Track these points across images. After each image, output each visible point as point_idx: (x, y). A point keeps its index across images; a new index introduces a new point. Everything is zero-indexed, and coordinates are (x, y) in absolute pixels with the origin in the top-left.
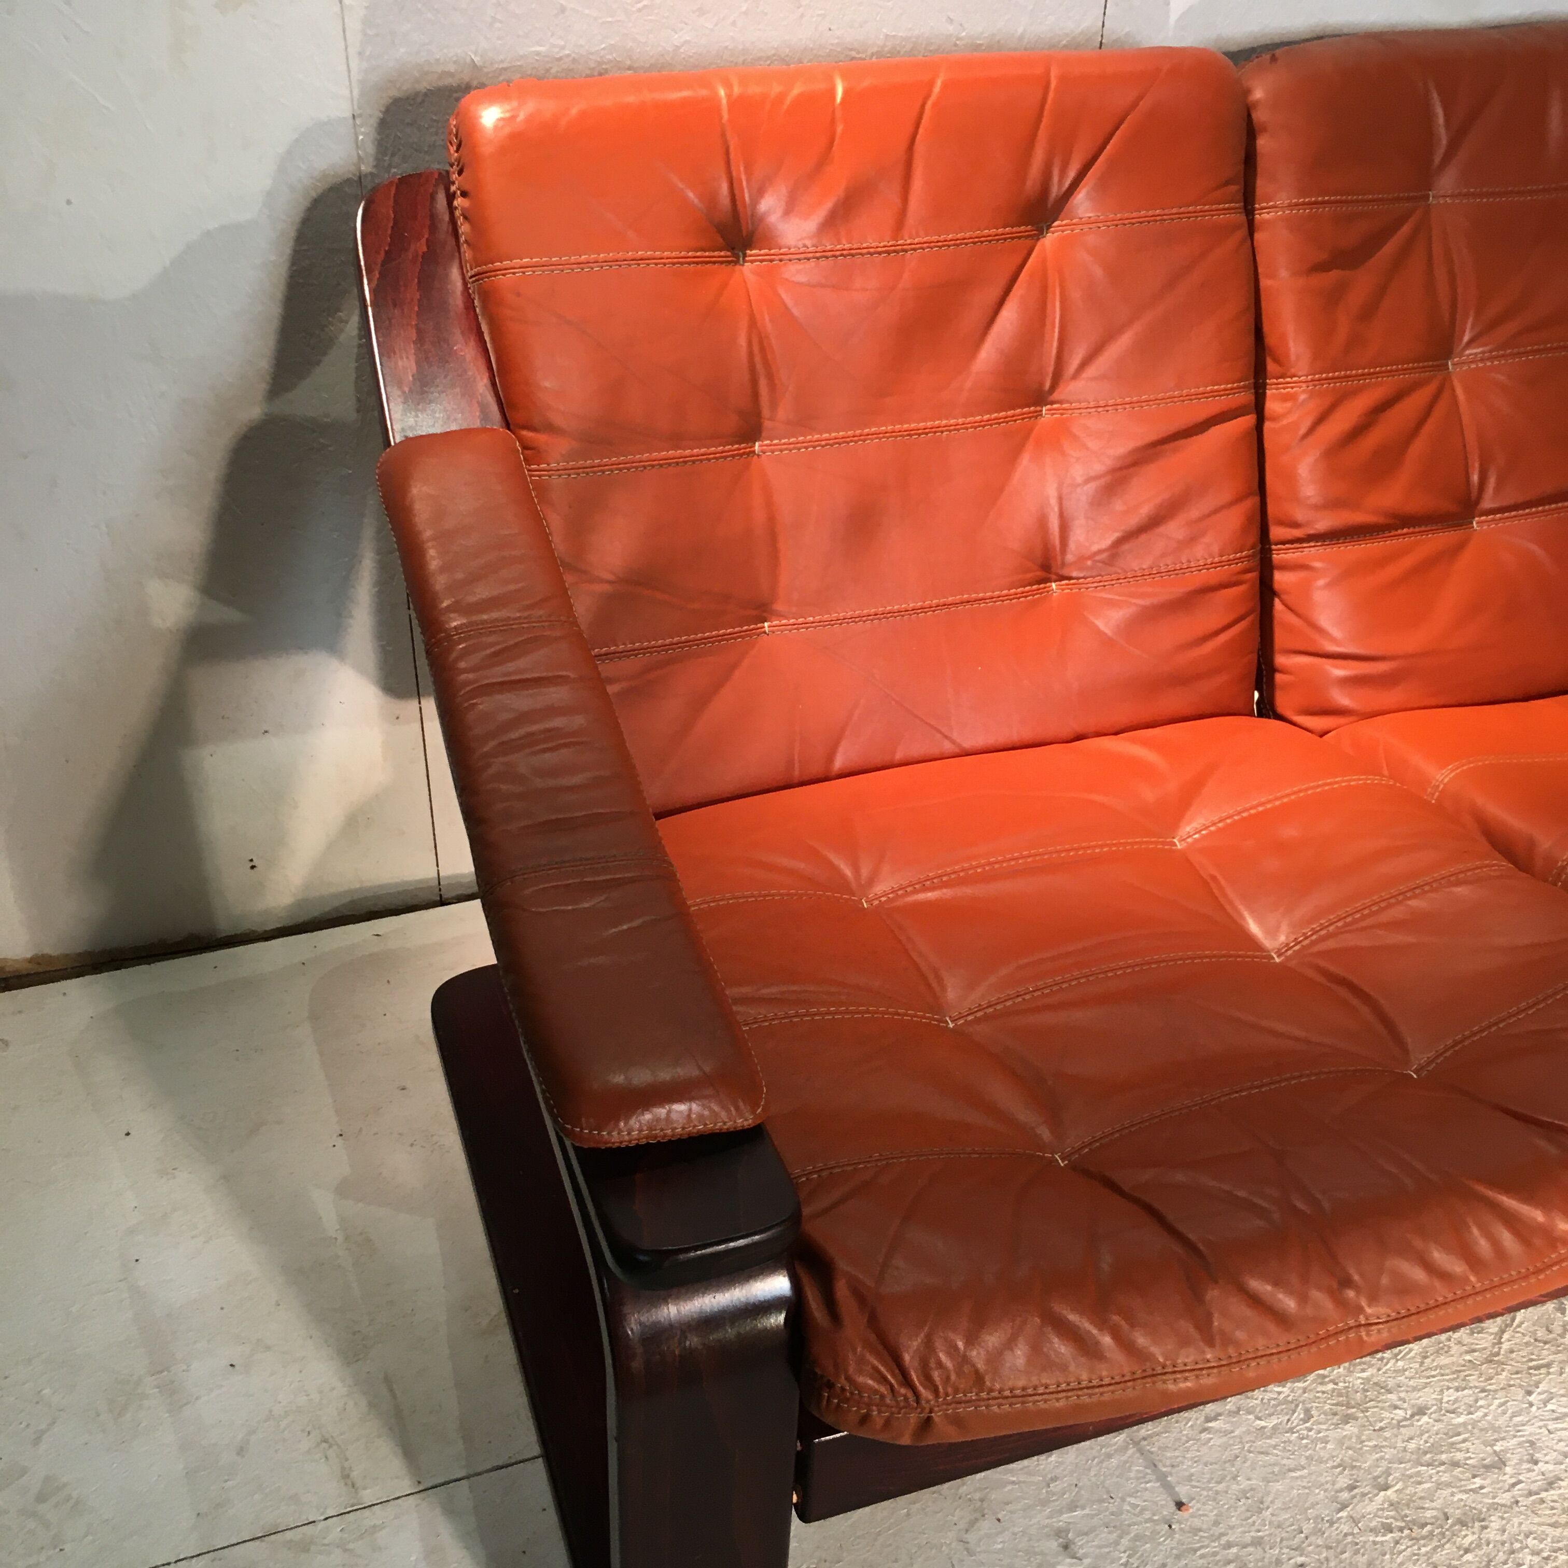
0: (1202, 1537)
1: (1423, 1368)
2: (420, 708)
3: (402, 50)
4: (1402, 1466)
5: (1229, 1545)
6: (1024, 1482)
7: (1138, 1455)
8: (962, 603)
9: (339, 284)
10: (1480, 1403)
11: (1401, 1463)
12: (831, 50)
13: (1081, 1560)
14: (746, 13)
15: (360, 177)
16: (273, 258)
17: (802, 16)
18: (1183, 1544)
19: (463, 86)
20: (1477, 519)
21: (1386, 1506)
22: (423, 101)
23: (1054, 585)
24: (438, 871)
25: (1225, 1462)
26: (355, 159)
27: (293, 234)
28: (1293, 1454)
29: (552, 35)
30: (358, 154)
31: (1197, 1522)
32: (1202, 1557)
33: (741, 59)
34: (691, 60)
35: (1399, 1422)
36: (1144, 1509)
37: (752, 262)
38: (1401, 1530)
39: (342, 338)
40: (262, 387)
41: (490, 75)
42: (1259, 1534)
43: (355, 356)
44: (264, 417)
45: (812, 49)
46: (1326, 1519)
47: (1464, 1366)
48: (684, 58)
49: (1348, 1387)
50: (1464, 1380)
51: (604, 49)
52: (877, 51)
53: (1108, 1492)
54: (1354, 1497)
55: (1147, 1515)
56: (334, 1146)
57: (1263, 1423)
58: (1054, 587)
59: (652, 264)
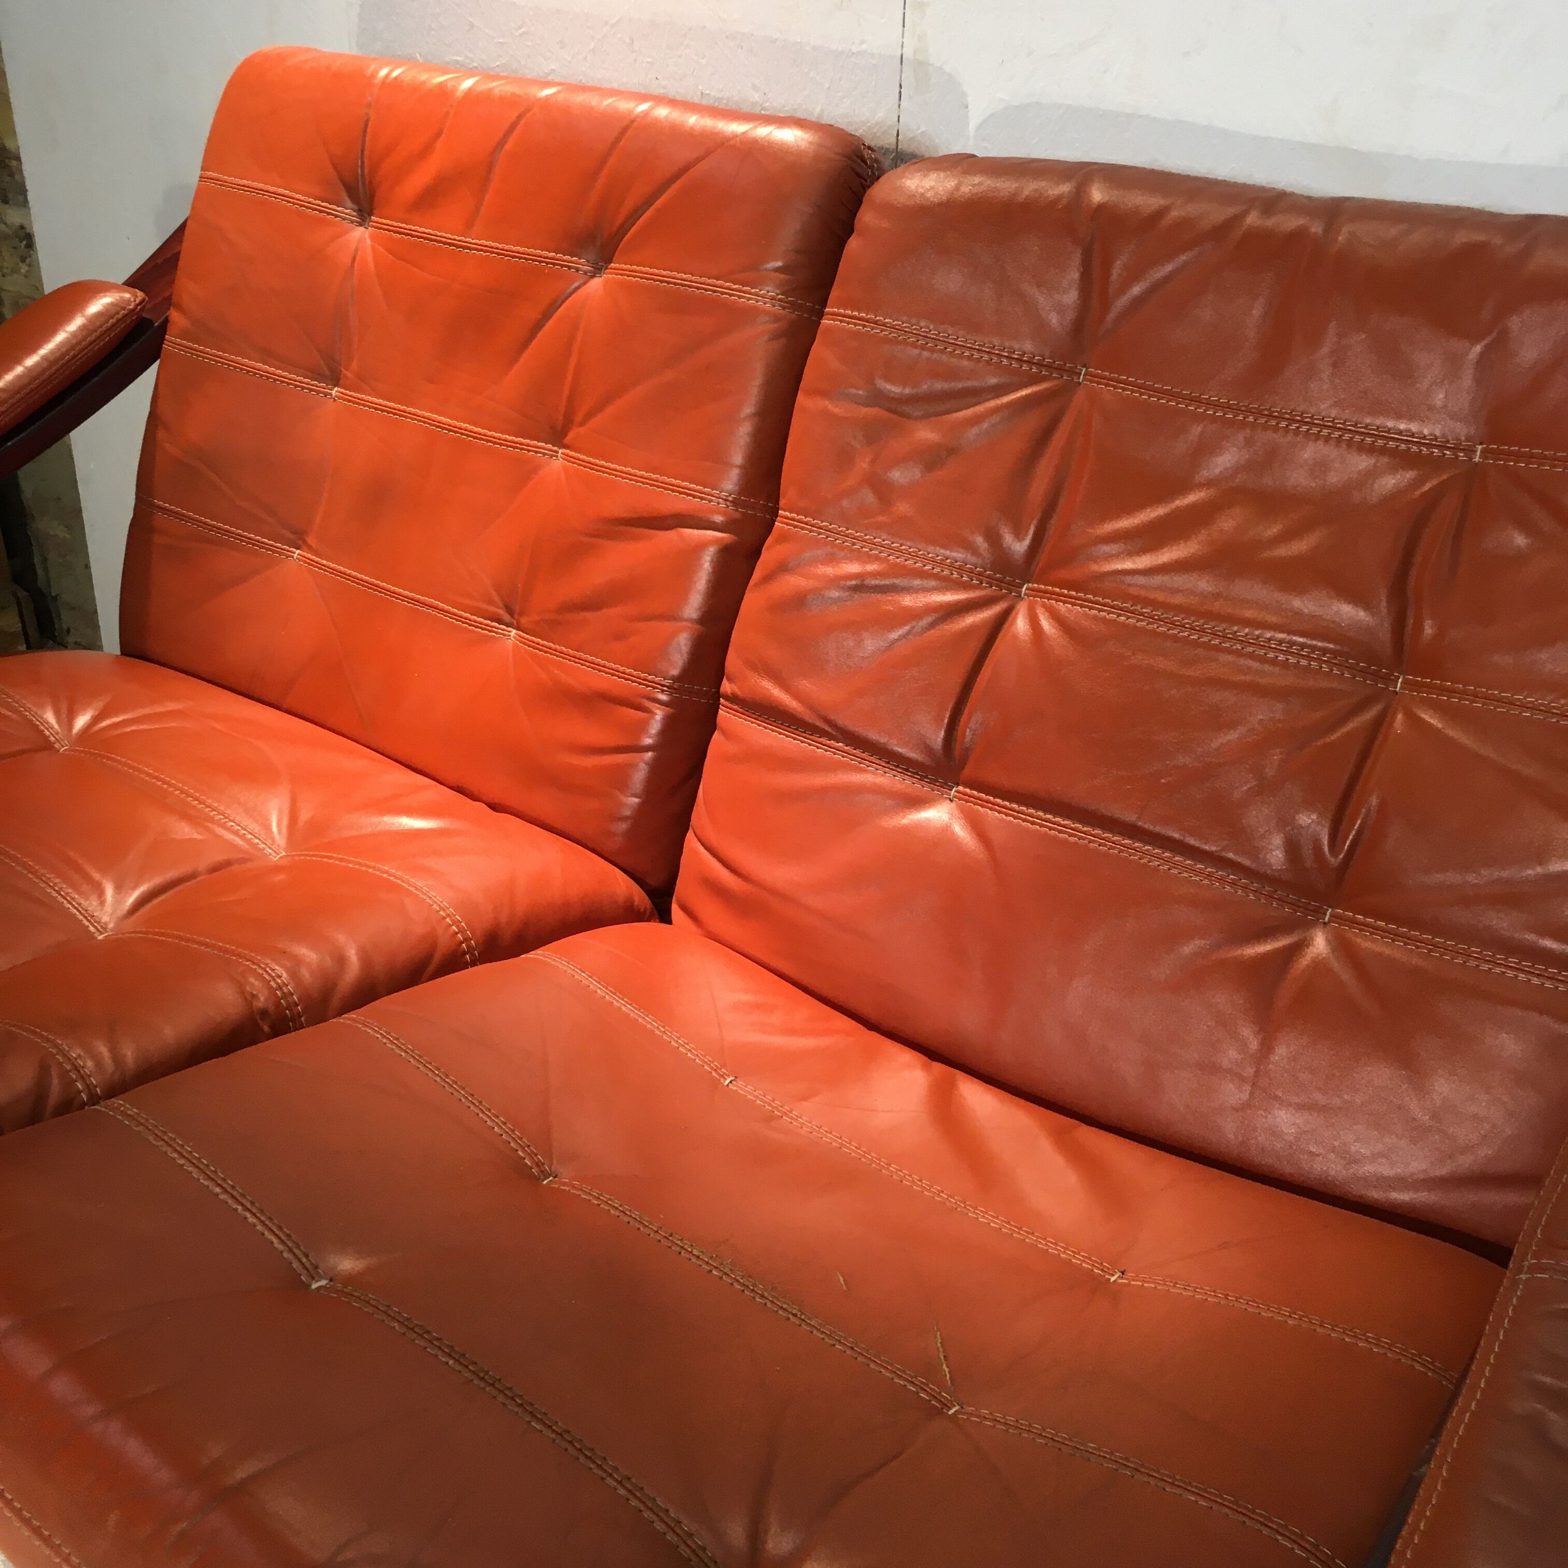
8: (432, 607)
14: (593, 50)
17: (635, 61)
20: (959, 787)
23: (514, 632)
51: (497, 66)
58: (512, 634)
59: (285, 201)
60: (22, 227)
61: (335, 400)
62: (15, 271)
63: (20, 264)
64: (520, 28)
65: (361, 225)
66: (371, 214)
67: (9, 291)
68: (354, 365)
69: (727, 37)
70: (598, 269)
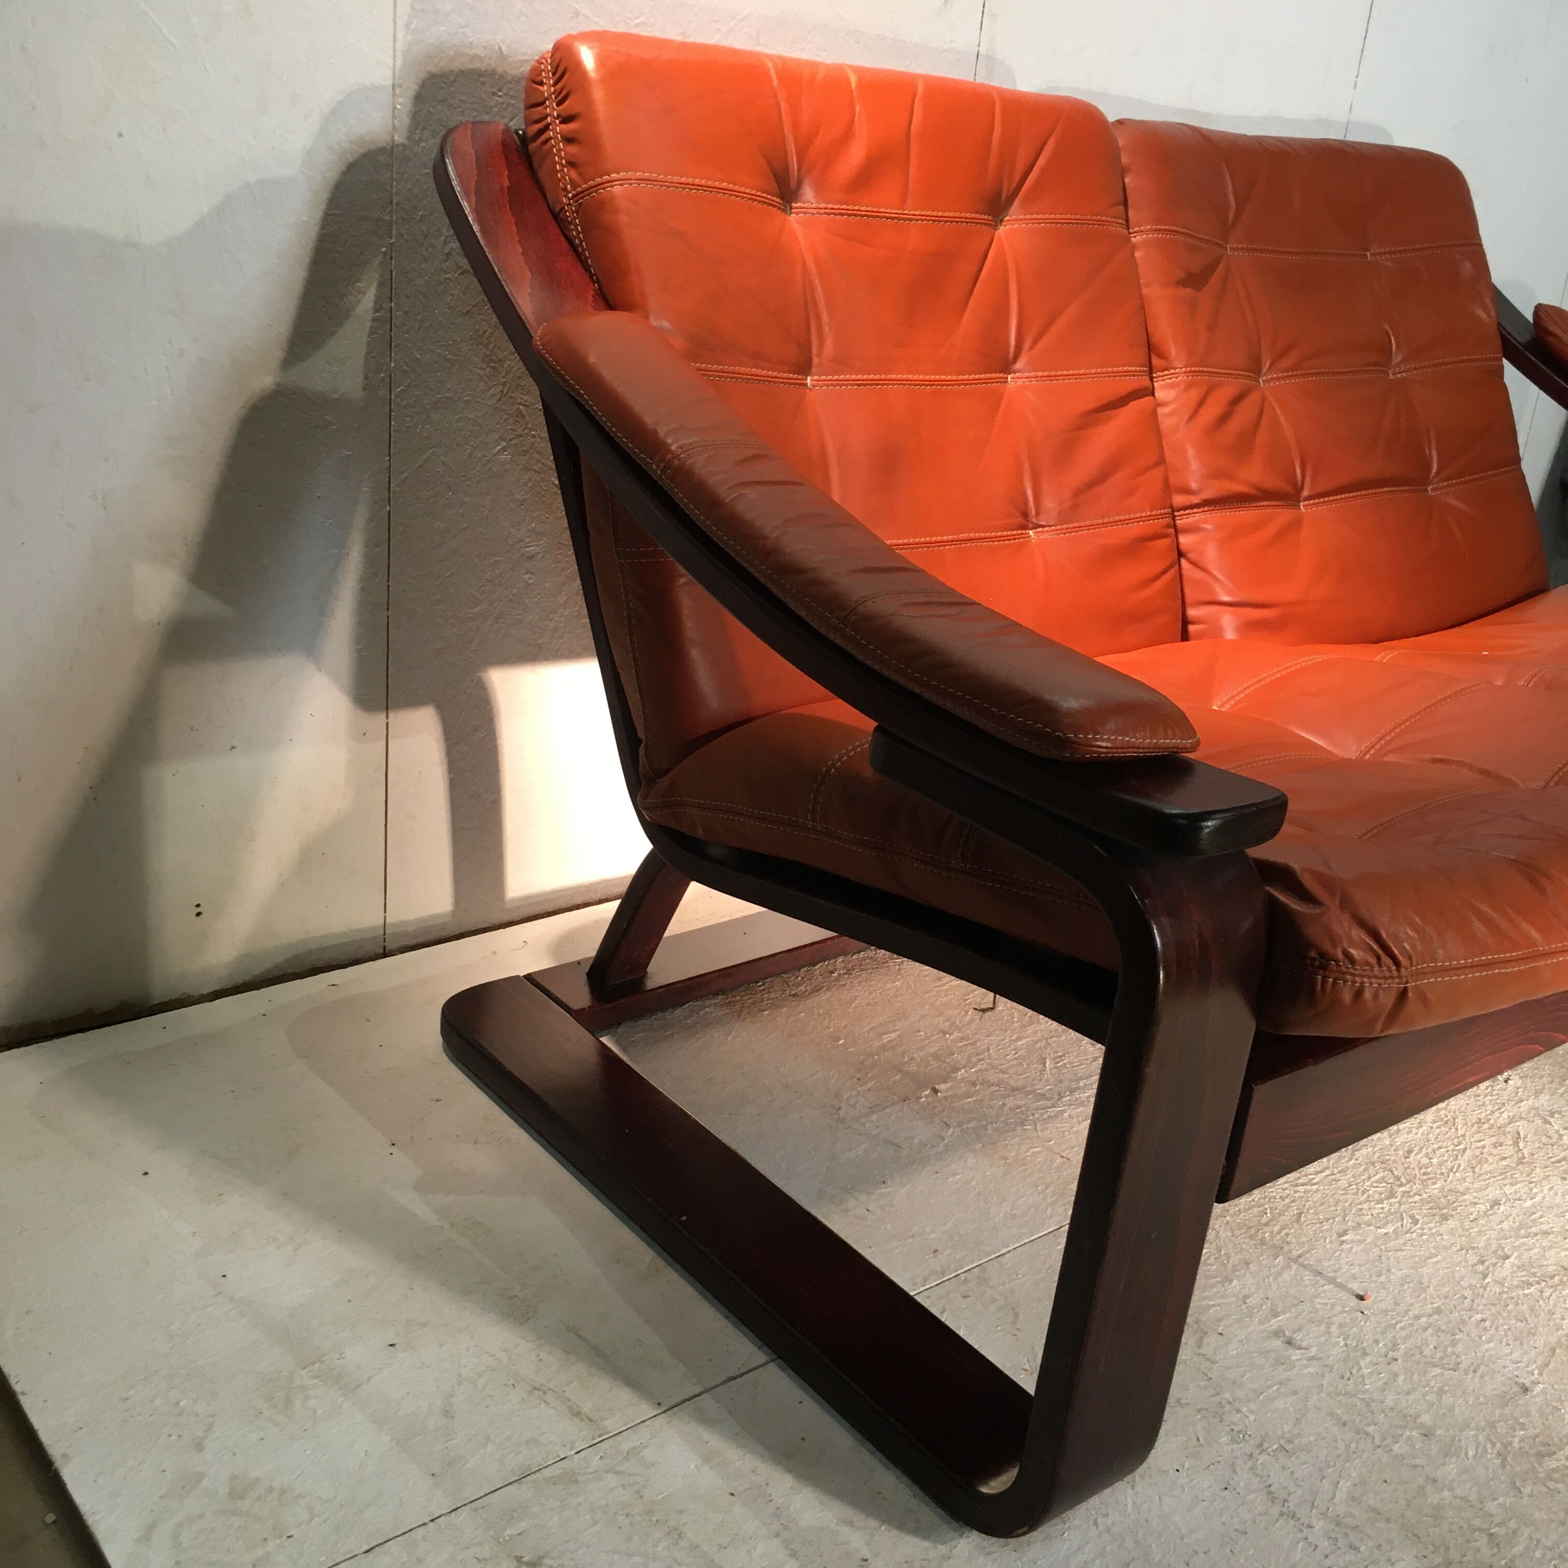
0: (1392, 1315)
1: (1477, 1175)
2: (387, 723)
3: (442, 28)
4: (1508, 1240)
5: (1417, 1318)
6: (1222, 1303)
7: (1302, 1269)
8: (970, 540)
9: (361, 254)
10: (1535, 1190)
11: (1506, 1239)
13: (1308, 1349)
15: (392, 147)
16: (305, 219)
18: (1381, 1323)
20: (1302, 503)
21: (1516, 1269)
22: (454, 81)
23: (1031, 532)
24: (385, 917)
25: (1374, 1261)
26: (390, 128)
27: (326, 195)
28: (1422, 1247)
30: (394, 123)
31: (1382, 1306)
32: (1402, 1329)
35: (1485, 1213)
36: (1333, 1306)
37: (797, 213)
38: (1538, 1283)
39: (359, 309)
40: (278, 354)
41: (513, 65)
42: (1435, 1305)
43: (368, 330)
44: (275, 387)
46: (1478, 1286)
47: (1505, 1169)
49: (1430, 1196)
50: (1512, 1178)
53: (1296, 1299)
54: (1488, 1268)
55: (1338, 1308)
56: (391, 1154)
57: (1384, 1231)
61: (810, 388)
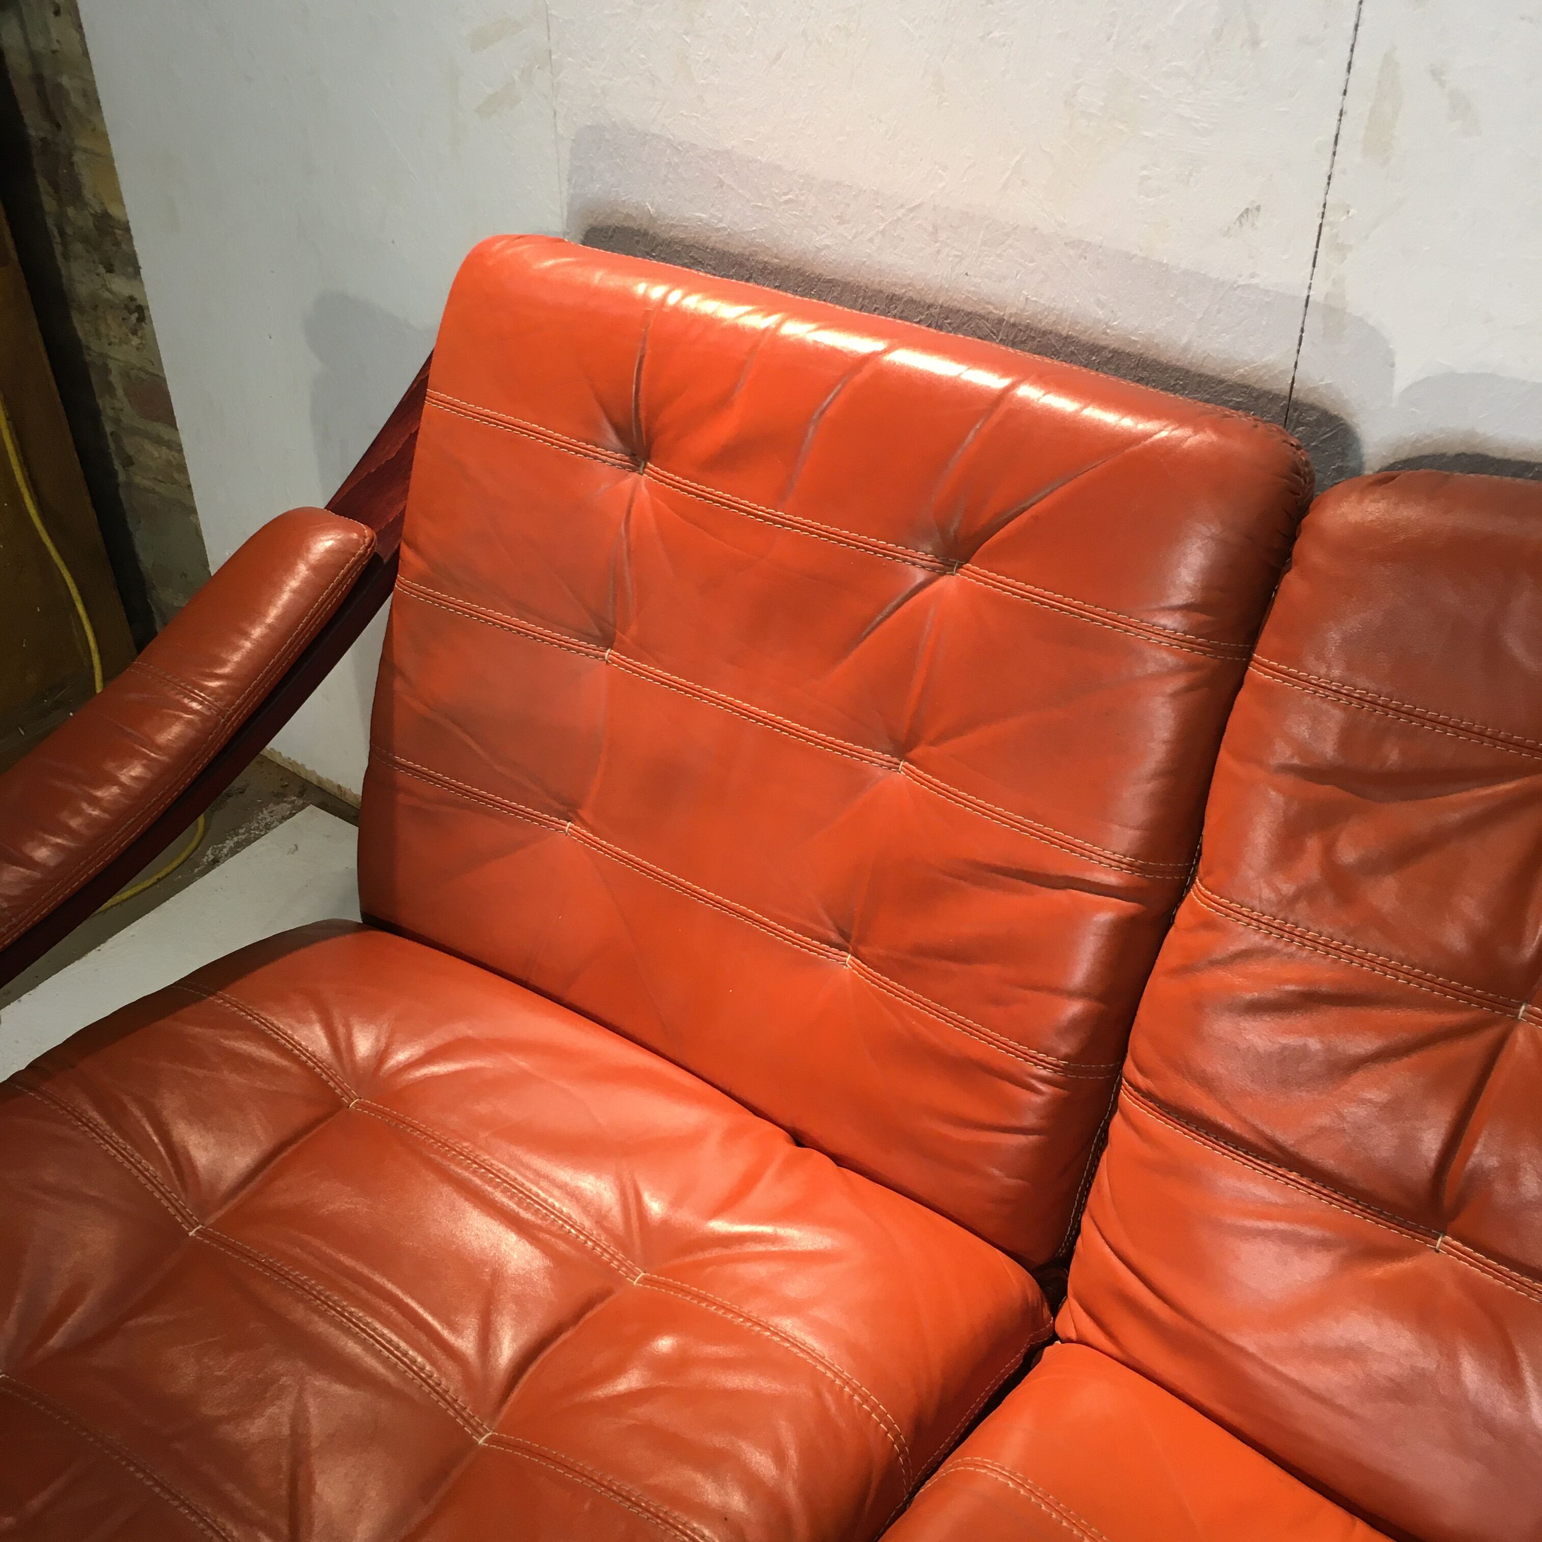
3: (598, 186)
12: (967, 297)
14: (883, 232)
17: (938, 252)
19: (642, 231)
22: (612, 237)
29: (712, 206)
33: (878, 279)
34: (831, 266)
37: (642, 473)
45: (947, 290)
48: (824, 262)
51: (754, 231)
52: (1016, 313)
58: (848, 959)
59: (541, 439)
60: (132, 299)
61: (607, 662)
62: (123, 341)
63: (130, 336)
64: (785, 194)
65: (634, 471)
66: (648, 458)
67: (117, 360)
68: (633, 630)
69: (1066, 244)
70: (950, 566)
